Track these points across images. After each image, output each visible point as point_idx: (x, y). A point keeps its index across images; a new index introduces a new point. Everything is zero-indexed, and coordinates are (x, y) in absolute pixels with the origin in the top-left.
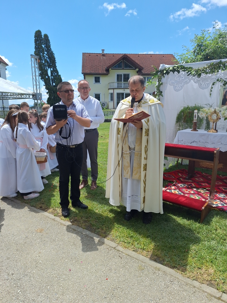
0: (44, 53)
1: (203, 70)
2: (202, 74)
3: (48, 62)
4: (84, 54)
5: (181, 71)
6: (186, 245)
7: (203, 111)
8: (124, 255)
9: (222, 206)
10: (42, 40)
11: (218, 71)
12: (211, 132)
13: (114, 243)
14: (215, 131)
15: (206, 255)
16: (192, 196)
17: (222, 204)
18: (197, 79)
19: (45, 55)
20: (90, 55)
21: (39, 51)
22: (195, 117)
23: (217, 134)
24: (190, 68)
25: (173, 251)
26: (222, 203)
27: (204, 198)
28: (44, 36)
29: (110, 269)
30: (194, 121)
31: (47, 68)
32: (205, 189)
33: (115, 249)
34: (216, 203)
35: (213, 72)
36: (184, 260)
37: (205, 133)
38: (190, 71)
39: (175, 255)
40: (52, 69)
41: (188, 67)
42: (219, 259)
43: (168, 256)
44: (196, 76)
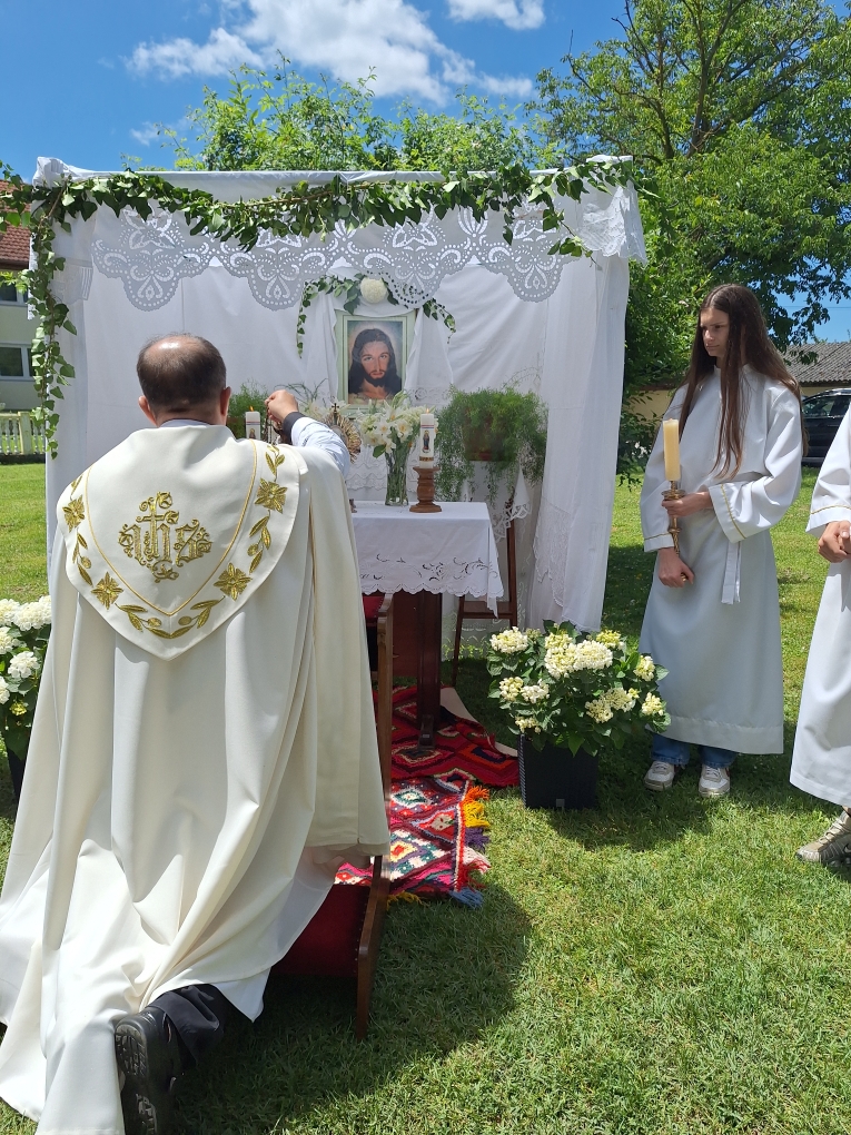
5: (152, 203)
9: (429, 865)
11: (330, 228)
17: (422, 853)
18: (239, 258)
26: (420, 843)
38: (202, 211)
44: (235, 240)
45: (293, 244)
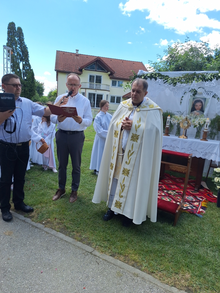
0: (16, 46)
1: (178, 80)
2: (178, 83)
3: (20, 55)
4: (58, 52)
5: (158, 78)
6: (163, 248)
7: (174, 118)
8: (101, 260)
9: (192, 209)
10: (16, 32)
11: (192, 82)
12: (182, 138)
13: (90, 247)
14: (186, 137)
15: (182, 259)
16: (163, 198)
17: (191, 207)
18: (172, 88)
19: (17, 48)
20: (64, 54)
21: (12, 43)
22: (168, 123)
23: (187, 140)
24: (166, 76)
25: (150, 256)
26: (191, 205)
27: (174, 200)
28: (17, 29)
29: (88, 277)
30: (167, 126)
31: (19, 61)
32: (175, 191)
33: (92, 254)
34: (186, 206)
35: (188, 82)
36: (161, 264)
37: (177, 139)
38: (166, 79)
39: (152, 260)
40: (24, 63)
41: (164, 76)
42: (194, 263)
43: (146, 261)
44: (172, 85)
45: (184, 85)
